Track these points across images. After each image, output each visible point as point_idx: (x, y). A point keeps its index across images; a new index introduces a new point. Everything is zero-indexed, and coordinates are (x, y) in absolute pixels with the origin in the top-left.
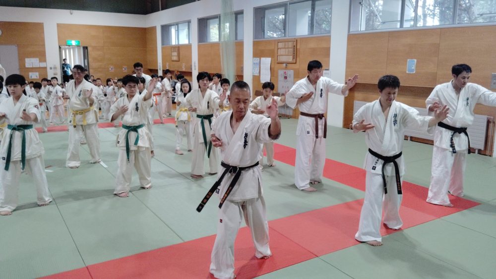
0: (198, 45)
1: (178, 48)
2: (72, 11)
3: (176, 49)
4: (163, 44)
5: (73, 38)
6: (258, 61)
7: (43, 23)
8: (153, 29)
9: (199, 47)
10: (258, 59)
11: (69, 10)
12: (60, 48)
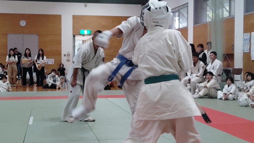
5: (85, 28)
7: (61, 15)
10: (249, 34)
12: (74, 36)
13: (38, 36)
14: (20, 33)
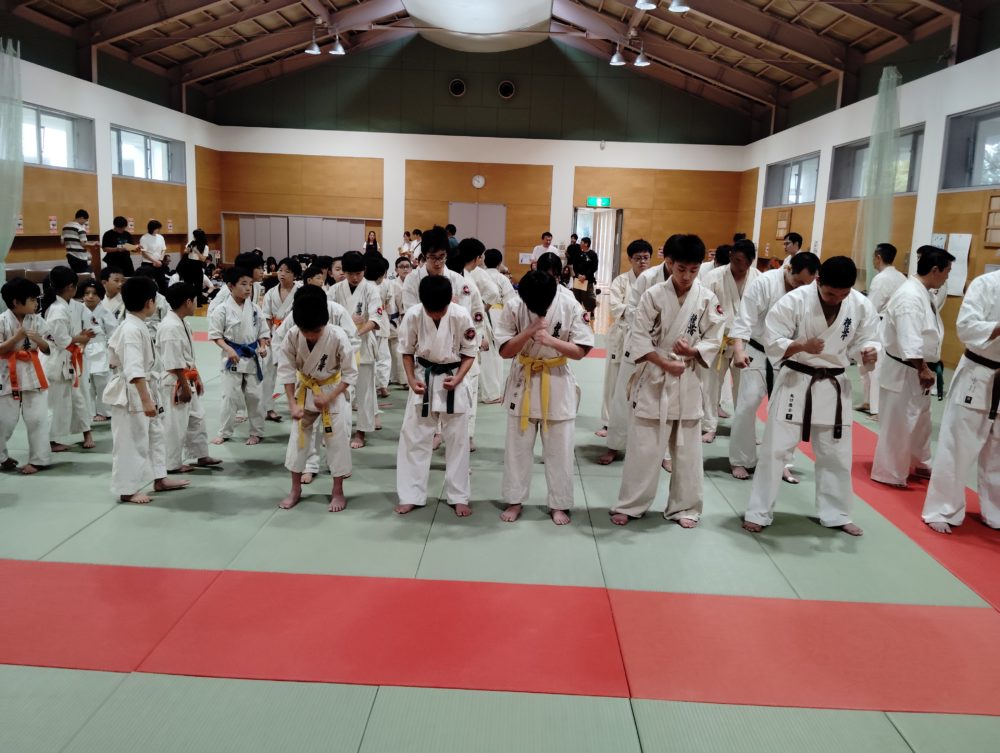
0: (828, 205)
1: (791, 212)
2: (603, 143)
3: (787, 214)
4: (766, 204)
5: (598, 193)
6: (944, 241)
7: (552, 167)
8: (754, 173)
9: (828, 208)
10: (944, 236)
11: (599, 143)
12: (576, 210)
13: (505, 209)
14: (473, 202)
